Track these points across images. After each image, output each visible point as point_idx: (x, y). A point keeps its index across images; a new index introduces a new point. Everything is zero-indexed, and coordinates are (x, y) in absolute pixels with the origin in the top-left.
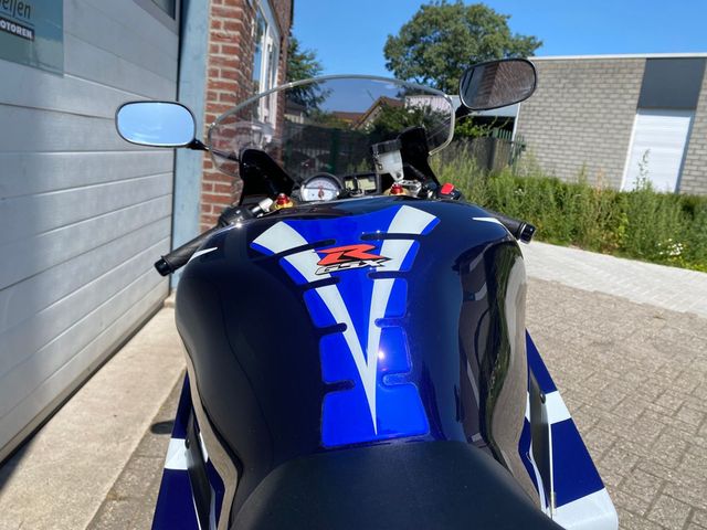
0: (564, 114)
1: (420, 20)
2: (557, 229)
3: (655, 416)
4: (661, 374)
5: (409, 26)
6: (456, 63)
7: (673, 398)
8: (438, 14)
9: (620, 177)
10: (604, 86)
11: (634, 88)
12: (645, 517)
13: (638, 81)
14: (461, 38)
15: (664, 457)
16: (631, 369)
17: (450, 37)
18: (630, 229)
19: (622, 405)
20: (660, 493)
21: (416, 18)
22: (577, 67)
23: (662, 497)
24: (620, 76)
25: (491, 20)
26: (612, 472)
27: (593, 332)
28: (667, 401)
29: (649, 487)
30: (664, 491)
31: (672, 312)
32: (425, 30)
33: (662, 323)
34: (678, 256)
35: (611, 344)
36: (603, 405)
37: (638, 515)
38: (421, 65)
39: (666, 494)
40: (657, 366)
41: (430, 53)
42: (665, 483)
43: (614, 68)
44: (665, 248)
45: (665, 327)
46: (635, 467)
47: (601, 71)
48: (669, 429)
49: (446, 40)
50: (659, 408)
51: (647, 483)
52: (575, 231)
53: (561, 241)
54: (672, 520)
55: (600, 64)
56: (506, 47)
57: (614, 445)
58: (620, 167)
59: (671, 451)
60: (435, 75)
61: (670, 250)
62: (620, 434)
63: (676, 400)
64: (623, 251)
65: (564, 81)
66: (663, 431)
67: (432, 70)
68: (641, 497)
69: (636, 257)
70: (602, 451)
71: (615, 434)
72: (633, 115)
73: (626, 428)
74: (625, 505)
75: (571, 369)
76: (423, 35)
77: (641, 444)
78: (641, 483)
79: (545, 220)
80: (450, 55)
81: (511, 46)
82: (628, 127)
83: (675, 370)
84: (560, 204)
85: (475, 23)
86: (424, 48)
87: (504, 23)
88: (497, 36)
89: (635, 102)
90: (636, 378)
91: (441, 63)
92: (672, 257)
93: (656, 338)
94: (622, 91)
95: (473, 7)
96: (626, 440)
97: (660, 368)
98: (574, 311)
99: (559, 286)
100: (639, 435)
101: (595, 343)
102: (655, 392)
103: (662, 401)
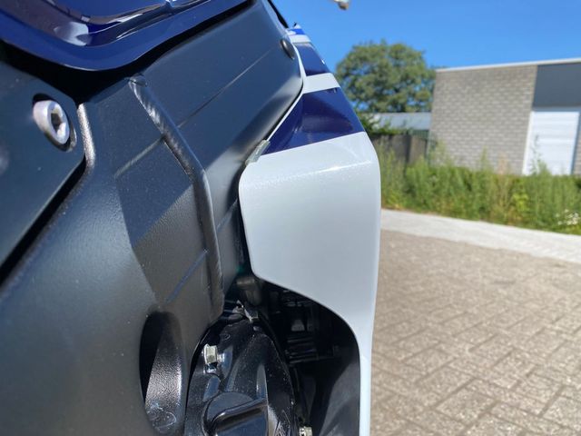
0: (470, 115)
1: (352, 58)
2: (467, 206)
3: (554, 333)
4: (561, 304)
5: (343, 63)
6: (382, 90)
7: (573, 321)
8: (366, 51)
9: (520, 165)
10: (502, 90)
11: (529, 90)
12: (540, 416)
13: (531, 84)
14: (385, 70)
15: (563, 365)
16: (531, 300)
17: (377, 69)
18: (530, 203)
19: (520, 325)
20: (558, 395)
21: (349, 57)
22: (479, 75)
23: (560, 399)
24: (515, 81)
25: (410, 55)
26: (506, 376)
27: (495, 274)
28: (566, 323)
29: (545, 390)
30: (563, 394)
31: (571, 264)
32: (357, 65)
33: (561, 270)
34: (575, 226)
35: (513, 283)
36: (500, 324)
37: (533, 414)
38: (355, 94)
39: (564, 396)
40: (556, 299)
41: (360, 83)
42: (563, 387)
43: (511, 75)
44: (562, 219)
45: (564, 272)
46: (531, 373)
47: (498, 78)
48: (568, 343)
49: (374, 72)
50: (557, 328)
51: (544, 386)
52: (482, 209)
53: (470, 216)
54: (570, 419)
55: (498, 72)
56: (423, 76)
57: (509, 354)
58: (521, 157)
59: (570, 361)
60: (366, 99)
61: (568, 219)
62: (516, 346)
63: (575, 322)
64: (525, 223)
65: (468, 88)
66: (561, 345)
67: (363, 96)
68: (537, 398)
69: (538, 227)
70: (496, 358)
71: (511, 346)
72: (529, 112)
73: (523, 342)
74: (519, 404)
75: (471, 298)
76: (354, 69)
77: (539, 354)
78: (537, 386)
79: (456, 200)
80: (377, 83)
81: (427, 75)
82: (526, 123)
83: (574, 301)
84: (469, 188)
85: (397, 58)
86: (355, 80)
87: (421, 58)
88: (415, 68)
89: (529, 102)
90: (534, 306)
91: (370, 90)
92: (570, 226)
93: (556, 279)
94: (517, 93)
95: (395, 46)
96: (522, 351)
97: (560, 300)
98: (478, 260)
99: (466, 244)
100: (536, 347)
101: (497, 282)
102: (554, 316)
103: (562, 322)
